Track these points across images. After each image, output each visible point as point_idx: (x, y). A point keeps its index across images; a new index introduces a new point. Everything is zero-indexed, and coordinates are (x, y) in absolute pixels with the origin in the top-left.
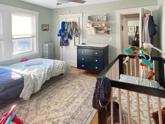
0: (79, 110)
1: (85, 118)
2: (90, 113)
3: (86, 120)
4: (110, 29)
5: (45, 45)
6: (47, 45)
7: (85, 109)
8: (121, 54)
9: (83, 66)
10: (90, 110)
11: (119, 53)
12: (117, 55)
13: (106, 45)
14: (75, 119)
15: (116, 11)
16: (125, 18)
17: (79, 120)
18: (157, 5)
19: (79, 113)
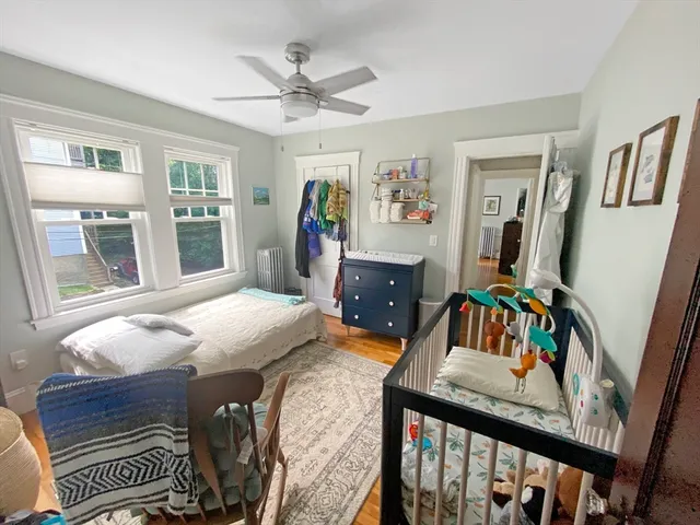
0: (323, 477)
1: (336, 511)
2: (351, 492)
3: (335, 516)
4: (434, 207)
5: (259, 252)
6: (266, 253)
7: (339, 477)
8: (456, 291)
9: (357, 317)
10: (354, 481)
11: (452, 287)
12: (447, 296)
13: (420, 259)
14: (307, 510)
15: (456, 144)
16: (479, 171)
17: (317, 516)
18: (577, 128)
19: (320, 489)
